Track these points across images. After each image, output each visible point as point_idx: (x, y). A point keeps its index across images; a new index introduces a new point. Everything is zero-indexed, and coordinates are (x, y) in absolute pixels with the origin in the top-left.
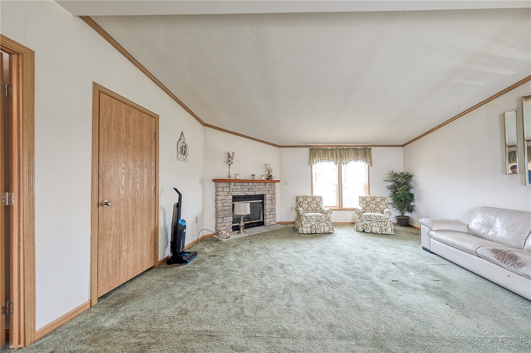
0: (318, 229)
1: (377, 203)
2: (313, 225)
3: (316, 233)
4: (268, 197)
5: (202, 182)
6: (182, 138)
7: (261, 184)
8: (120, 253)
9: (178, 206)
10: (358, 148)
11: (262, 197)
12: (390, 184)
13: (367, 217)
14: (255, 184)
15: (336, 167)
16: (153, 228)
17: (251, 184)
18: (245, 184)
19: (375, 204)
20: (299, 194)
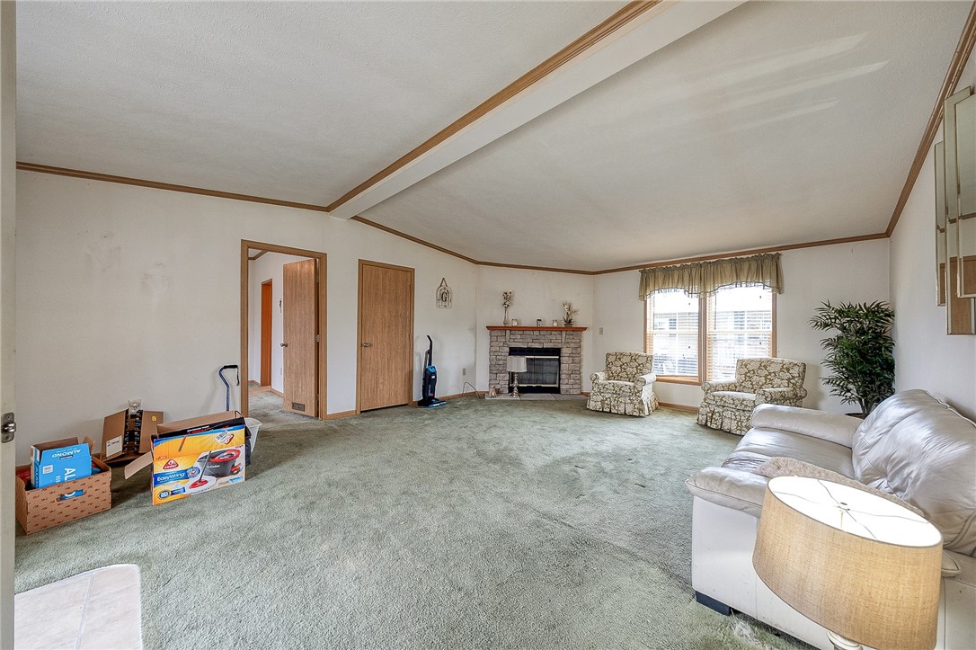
0: (614, 406)
1: (770, 374)
2: (606, 399)
3: (603, 411)
4: (565, 351)
5: (474, 330)
6: (444, 284)
7: (553, 333)
8: (377, 383)
9: (430, 352)
10: (744, 257)
11: (557, 351)
12: (834, 333)
13: (736, 402)
14: (542, 333)
15: (695, 301)
16: (407, 370)
17: (536, 333)
18: (528, 332)
19: (766, 376)
20: (612, 351)
